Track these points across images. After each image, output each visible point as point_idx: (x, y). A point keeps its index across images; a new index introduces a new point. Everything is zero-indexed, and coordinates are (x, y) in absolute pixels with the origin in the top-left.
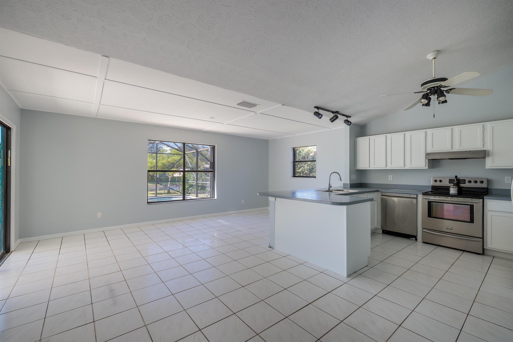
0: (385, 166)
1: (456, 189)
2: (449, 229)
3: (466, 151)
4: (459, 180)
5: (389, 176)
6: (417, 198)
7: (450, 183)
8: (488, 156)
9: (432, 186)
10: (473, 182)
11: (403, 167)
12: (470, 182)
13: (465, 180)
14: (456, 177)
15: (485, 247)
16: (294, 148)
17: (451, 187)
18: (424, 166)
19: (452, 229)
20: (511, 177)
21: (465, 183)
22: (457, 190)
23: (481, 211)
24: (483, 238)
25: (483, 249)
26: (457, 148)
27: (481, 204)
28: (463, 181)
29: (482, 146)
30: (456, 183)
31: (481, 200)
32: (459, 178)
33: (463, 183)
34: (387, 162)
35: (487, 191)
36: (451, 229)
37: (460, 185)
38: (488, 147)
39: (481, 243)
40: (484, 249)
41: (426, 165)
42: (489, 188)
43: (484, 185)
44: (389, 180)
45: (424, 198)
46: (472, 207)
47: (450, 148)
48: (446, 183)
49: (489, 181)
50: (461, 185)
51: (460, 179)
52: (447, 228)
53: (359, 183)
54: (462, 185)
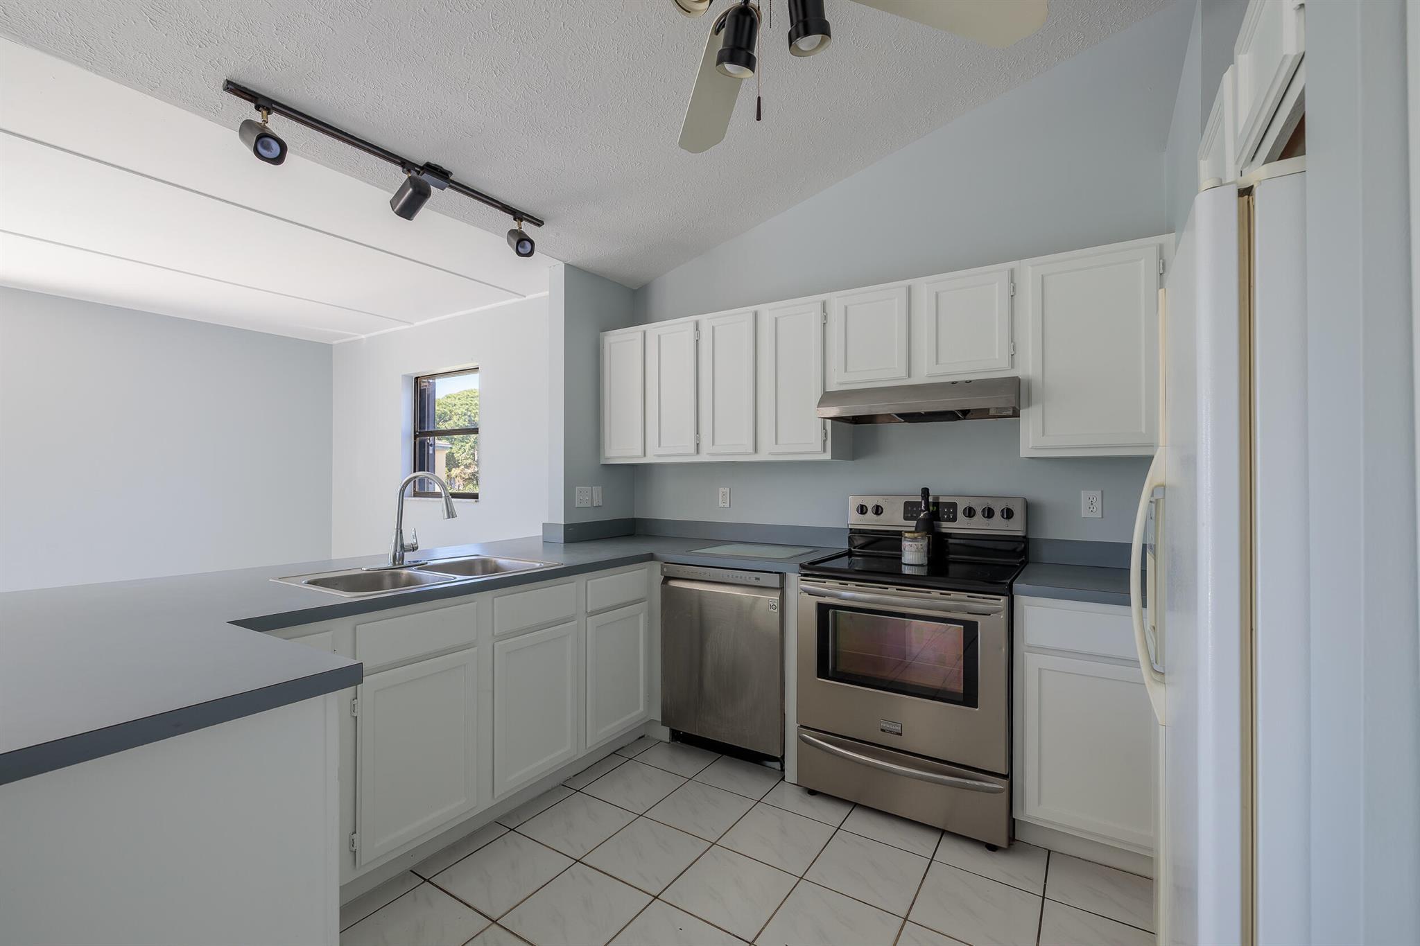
0: (692, 450)
1: (923, 544)
2: (890, 732)
3: (953, 383)
4: (936, 504)
5: (721, 490)
6: (782, 589)
7: (906, 518)
8: (1029, 405)
9: (851, 529)
10: (981, 514)
11: (750, 454)
12: (970, 512)
13: (954, 505)
14: (925, 492)
15: (1017, 815)
16: (417, 378)
17: (907, 535)
18: (819, 447)
19: (901, 734)
20: (1100, 492)
21: (954, 519)
22: (926, 549)
23: (1004, 650)
24: (1009, 777)
25: (1012, 823)
26: (924, 374)
27: (1003, 616)
28: (949, 510)
29: (1005, 363)
30: (927, 517)
31: (1004, 600)
32: (937, 497)
33: (949, 520)
34: (700, 432)
35: (1025, 552)
36: (898, 734)
37: (939, 526)
38: (1027, 368)
39: (1004, 797)
40: (1014, 819)
41: (827, 442)
42: (1030, 536)
43: (1015, 527)
44: (721, 505)
45: (805, 591)
46: (970, 630)
47: (904, 374)
48: (894, 518)
49: (1030, 508)
50: (944, 524)
51: (940, 501)
52: (884, 725)
53: (629, 519)
54: (947, 527)
